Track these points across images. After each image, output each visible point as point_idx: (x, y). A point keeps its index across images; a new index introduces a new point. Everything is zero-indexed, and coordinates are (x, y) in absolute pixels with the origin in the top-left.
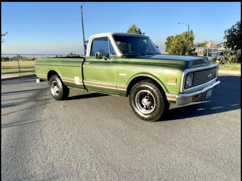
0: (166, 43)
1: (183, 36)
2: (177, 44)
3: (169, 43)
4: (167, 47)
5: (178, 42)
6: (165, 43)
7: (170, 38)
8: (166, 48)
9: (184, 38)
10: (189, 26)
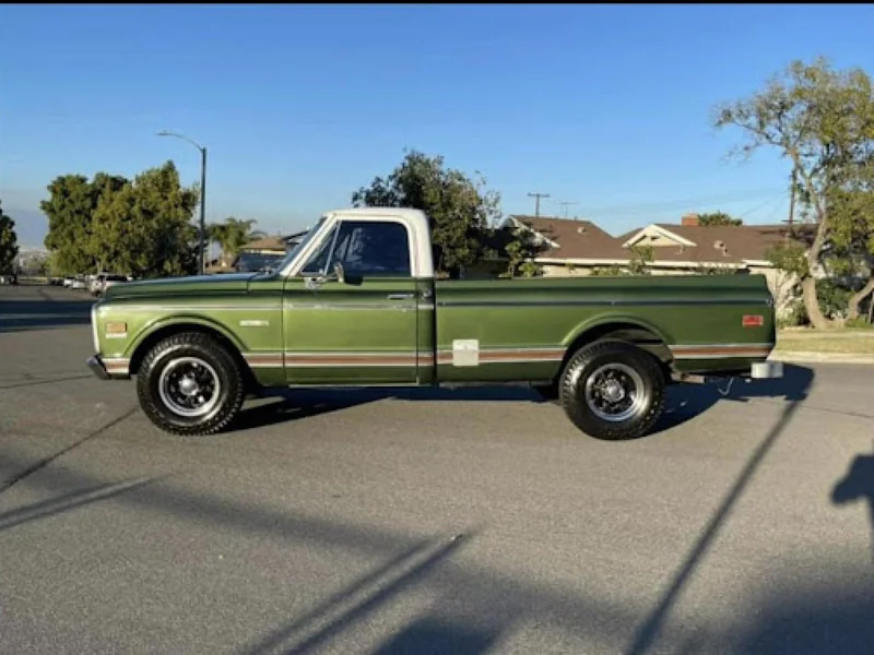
0: (48, 208)
1: (149, 185)
2: (124, 215)
3: (63, 207)
4: (53, 227)
5: (128, 210)
6: (44, 208)
7: (67, 183)
8: (47, 232)
9: (155, 195)
10: (204, 151)
